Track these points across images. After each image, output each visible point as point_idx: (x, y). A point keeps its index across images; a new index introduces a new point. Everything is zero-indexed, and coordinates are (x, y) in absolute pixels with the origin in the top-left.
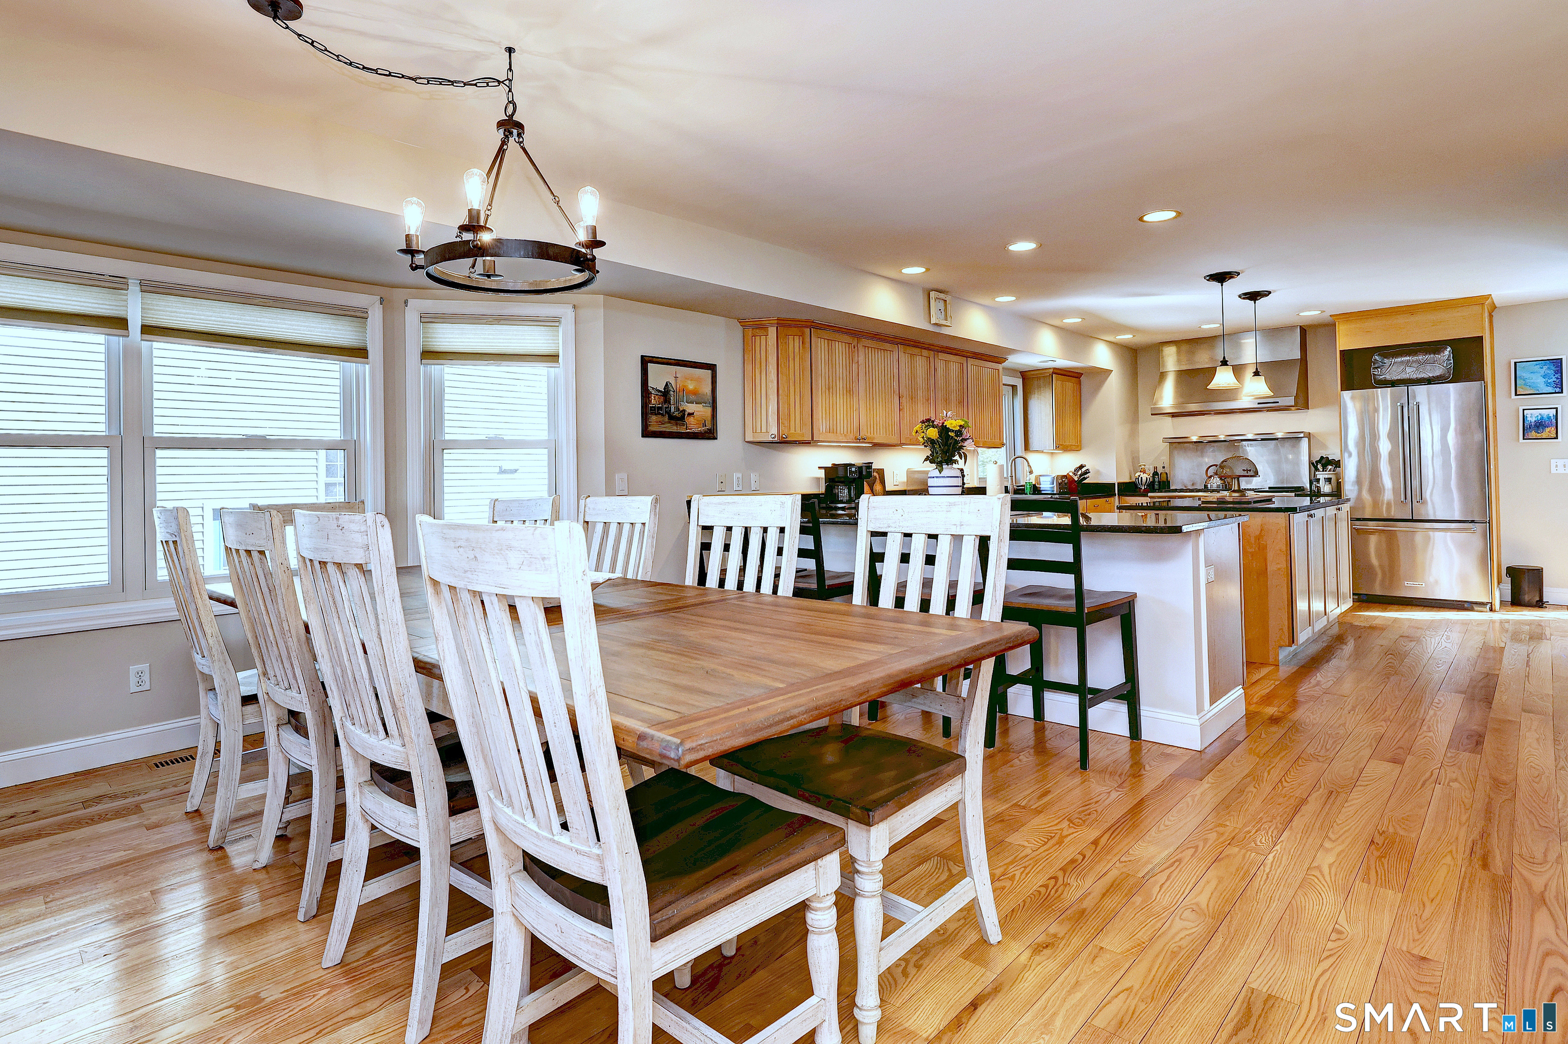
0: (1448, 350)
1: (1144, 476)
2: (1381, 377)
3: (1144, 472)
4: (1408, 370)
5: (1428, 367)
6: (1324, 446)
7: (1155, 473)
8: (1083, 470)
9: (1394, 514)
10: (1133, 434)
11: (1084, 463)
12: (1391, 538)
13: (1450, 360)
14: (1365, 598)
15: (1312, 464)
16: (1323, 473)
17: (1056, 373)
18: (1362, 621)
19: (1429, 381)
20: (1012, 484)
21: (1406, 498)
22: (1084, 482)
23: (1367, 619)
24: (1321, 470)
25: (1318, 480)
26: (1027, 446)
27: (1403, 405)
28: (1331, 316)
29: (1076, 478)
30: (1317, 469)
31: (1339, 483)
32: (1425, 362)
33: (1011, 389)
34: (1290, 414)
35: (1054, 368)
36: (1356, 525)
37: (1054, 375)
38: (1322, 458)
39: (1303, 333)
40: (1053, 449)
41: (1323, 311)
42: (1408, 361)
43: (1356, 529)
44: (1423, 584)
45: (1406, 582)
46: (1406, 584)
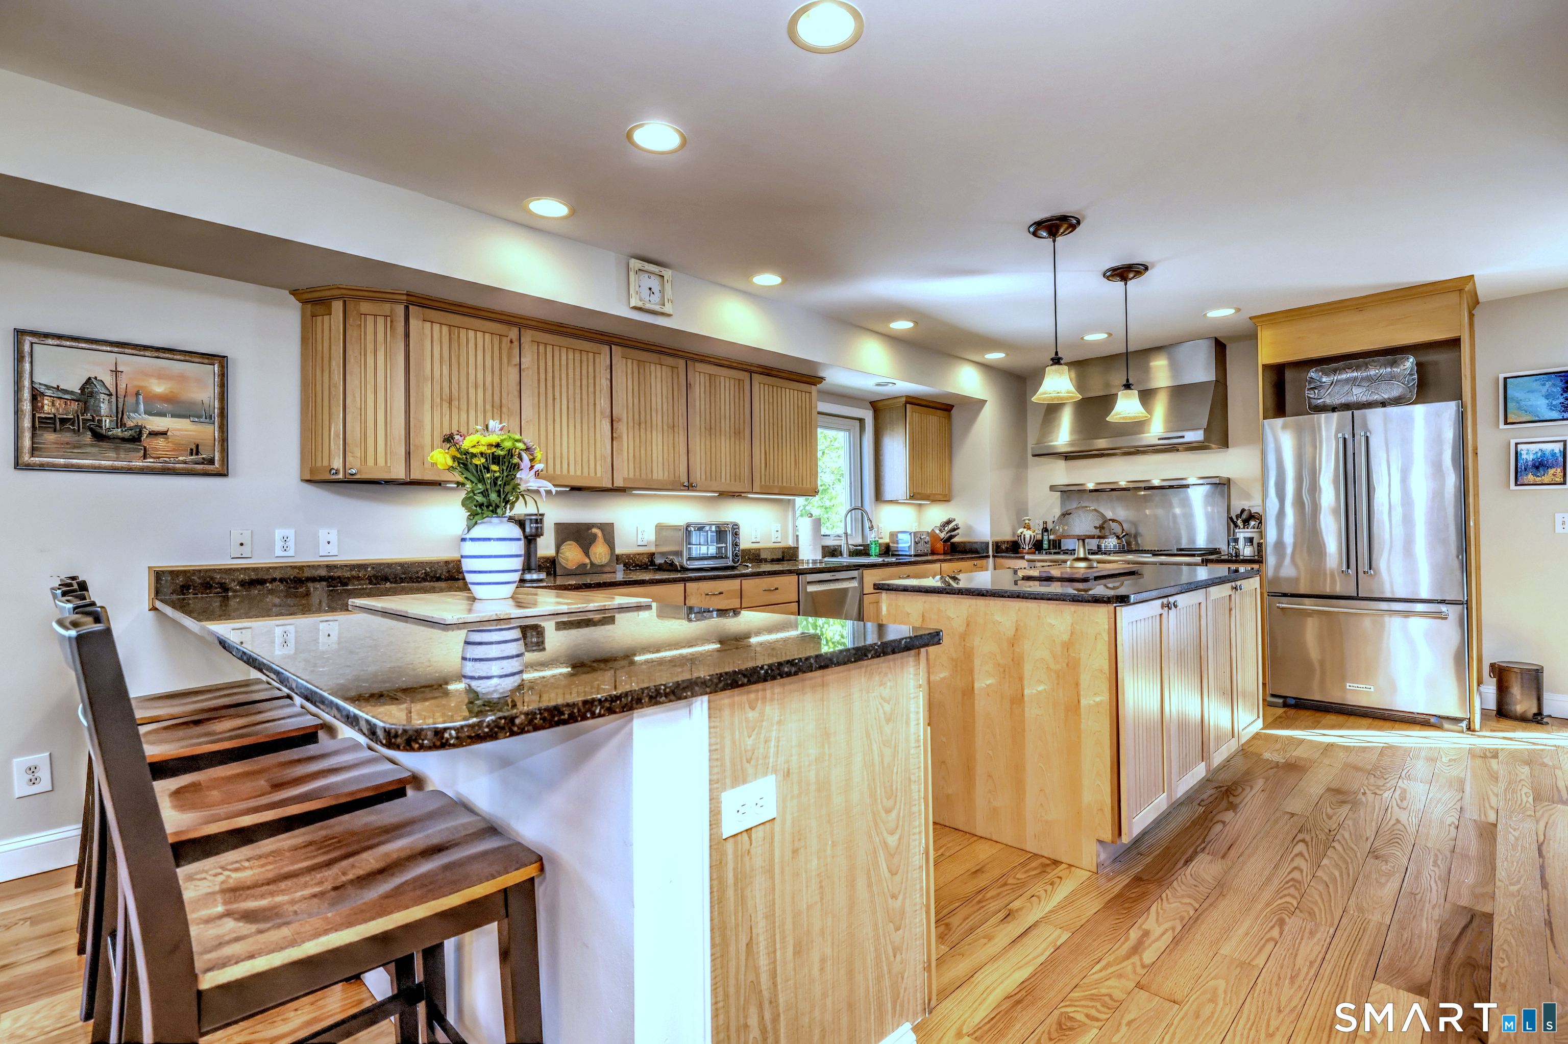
0: (1411, 360)
1: (1028, 534)
2: (1319, 401)
3: (1029, 529)
4: (1356, 390)
5: (1383, 386)
6: (1248, 496)
7: (1045, 530)
8: (951, 526)
9: (1339, 590)
10: (1019, 481)
11: (953, 517)
12: (1331, 623)
13: (1414, 374)
14: (1293, 702)
15: (1231, 519)
16: (1243, 530)
17: (911, 403)
18: (1277, 750)
19: (1383, 404)
20: (847, 544)
21: (1348, 567)
22: (952, 540)
23: (1286, 745)
24: (1242, 527)
25: (1236, 541)
26: (878, 496)
27: (1347, 437)
28: (1251, 318)
29: (942, 535)
30: (1236, 526)
31: (1260, 545)
32: (1379, 379)
33: (857, 423)
34: (1206, 453)
35: (907, 397)
36: (1285, 603)
37: (908, 405)
38: (1243, 511)
39: (1220, 347)
40: (907, 499)
41: (1238, 310)
42: (1355, 379)
43: (1283, 608)
44: (1372, 687)
45: (1348, 684)
46: (1348, 687)
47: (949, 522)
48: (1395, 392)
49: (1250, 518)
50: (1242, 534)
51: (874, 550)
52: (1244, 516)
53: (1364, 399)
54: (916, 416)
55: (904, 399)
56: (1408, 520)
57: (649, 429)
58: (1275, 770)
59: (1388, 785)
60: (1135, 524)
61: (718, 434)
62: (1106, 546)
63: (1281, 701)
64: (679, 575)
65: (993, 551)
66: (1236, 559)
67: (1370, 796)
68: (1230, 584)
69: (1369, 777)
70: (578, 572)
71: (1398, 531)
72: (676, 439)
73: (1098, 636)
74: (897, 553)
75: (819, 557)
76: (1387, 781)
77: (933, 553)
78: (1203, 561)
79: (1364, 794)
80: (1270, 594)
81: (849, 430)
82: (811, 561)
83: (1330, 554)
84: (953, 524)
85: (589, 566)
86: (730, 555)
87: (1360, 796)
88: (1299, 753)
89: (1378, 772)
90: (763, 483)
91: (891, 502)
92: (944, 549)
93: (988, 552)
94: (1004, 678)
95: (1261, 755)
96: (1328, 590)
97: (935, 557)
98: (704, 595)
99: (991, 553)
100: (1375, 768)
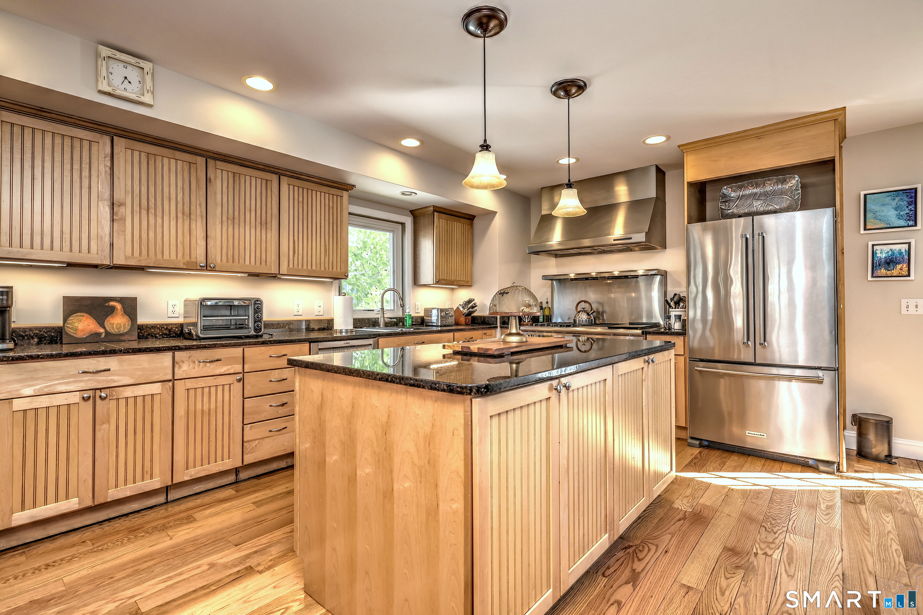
0: (797, 178)
2: (729, 211)
4: (756, 202)
5: (776, 198)
6: (678, 284)
7: (541, 308)
8: (471, 304)
10: (524, 272)
11: (472, 298)
13: (798, 190)
14: (706, 443)
15: (667, 301)
16: (675, 310)
17: (437, 212)
18: (687, 497)
19: (775, 212)
20: (383, 317)
21: (748, 339)
22: (472, 315)
23: (695, 490)
24: (674, 307)
25: (669, 317)
26: (416, 282)
27: (748, 237)
28: (679, 146)
29: (465, 311)
30: (670, 306)
31: (684, 321)
32: (774, 193)
33: (400, 227)
34: (651, 252)
35: (434, 206)
36: (700, 367)
37: (435, 213)
38: (675, 295)
39: (660, 173)
40: (434, 284)
41: (668, 138)
42: (756, 194)
43: (699, 371)
44: (765, 435)
45: (747, 432)
46: (747, 434)
47: (470, 301)
48: (784, 205)
49: (679, 301)
50: (674, 313)
51: (409, 322)
52: (676, 299)
53: (762, 209)
54: (443, 222)
55: (432, 208)
56: (792, 303)
57: (159, 214)
58: (682, 521)
59: (777, 541)
60: (601, 304)
61: (242, 224)
62: (579, 320)
63: (698, 442)
64: (195, 343)
65: (500, 324)
66: (669, 331)
67: (761, 557)
68: (643, 357)
69: (761, 531)
70: (89, 340)
71: (785, 312)
72: (193, 226)
73: (455, 432)
74: (430, 324)
75: (351, 327)
76: (777, 535)
77: (457, 324)
78: (643, 333)
79: (756, 554)
80: (691, 359)
81: (392, 231)
82: (344, 331)
83: (737, 329)
84: (473, 303)
85: (103, 336)
86: (251, 325)
87: (752, 558)
88: (706, 500)
89: (769, 524)
90: (291, 266)
91: (425, 285)
92: (465, 322)
93: (496, 324)
94: (378, 468)
95: (673, 503)
96: (735, 358)
97: (459, 327)
98: (196, 362)
99: (498, 325)
100: (767, 518)
